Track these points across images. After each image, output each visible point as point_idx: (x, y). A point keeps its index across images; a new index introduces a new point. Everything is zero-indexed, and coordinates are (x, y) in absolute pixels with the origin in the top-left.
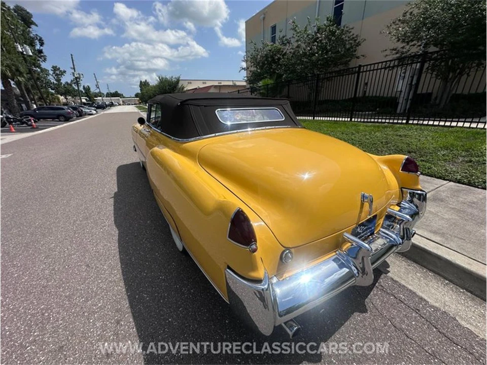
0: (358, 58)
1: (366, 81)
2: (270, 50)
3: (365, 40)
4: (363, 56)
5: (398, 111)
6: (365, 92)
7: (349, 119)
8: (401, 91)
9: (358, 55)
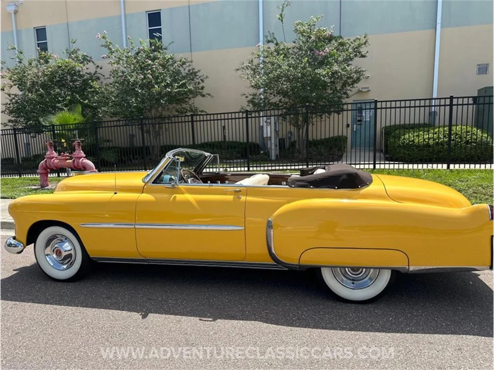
0: (203, 96)
1: (223, 125)
2: (59, 67)
3: (207, 77)
4: (209, 95)
5: (273, 158)
6: (225, 136)
7: (246, 169)
8: (270, 137)
9: (203, 93)
